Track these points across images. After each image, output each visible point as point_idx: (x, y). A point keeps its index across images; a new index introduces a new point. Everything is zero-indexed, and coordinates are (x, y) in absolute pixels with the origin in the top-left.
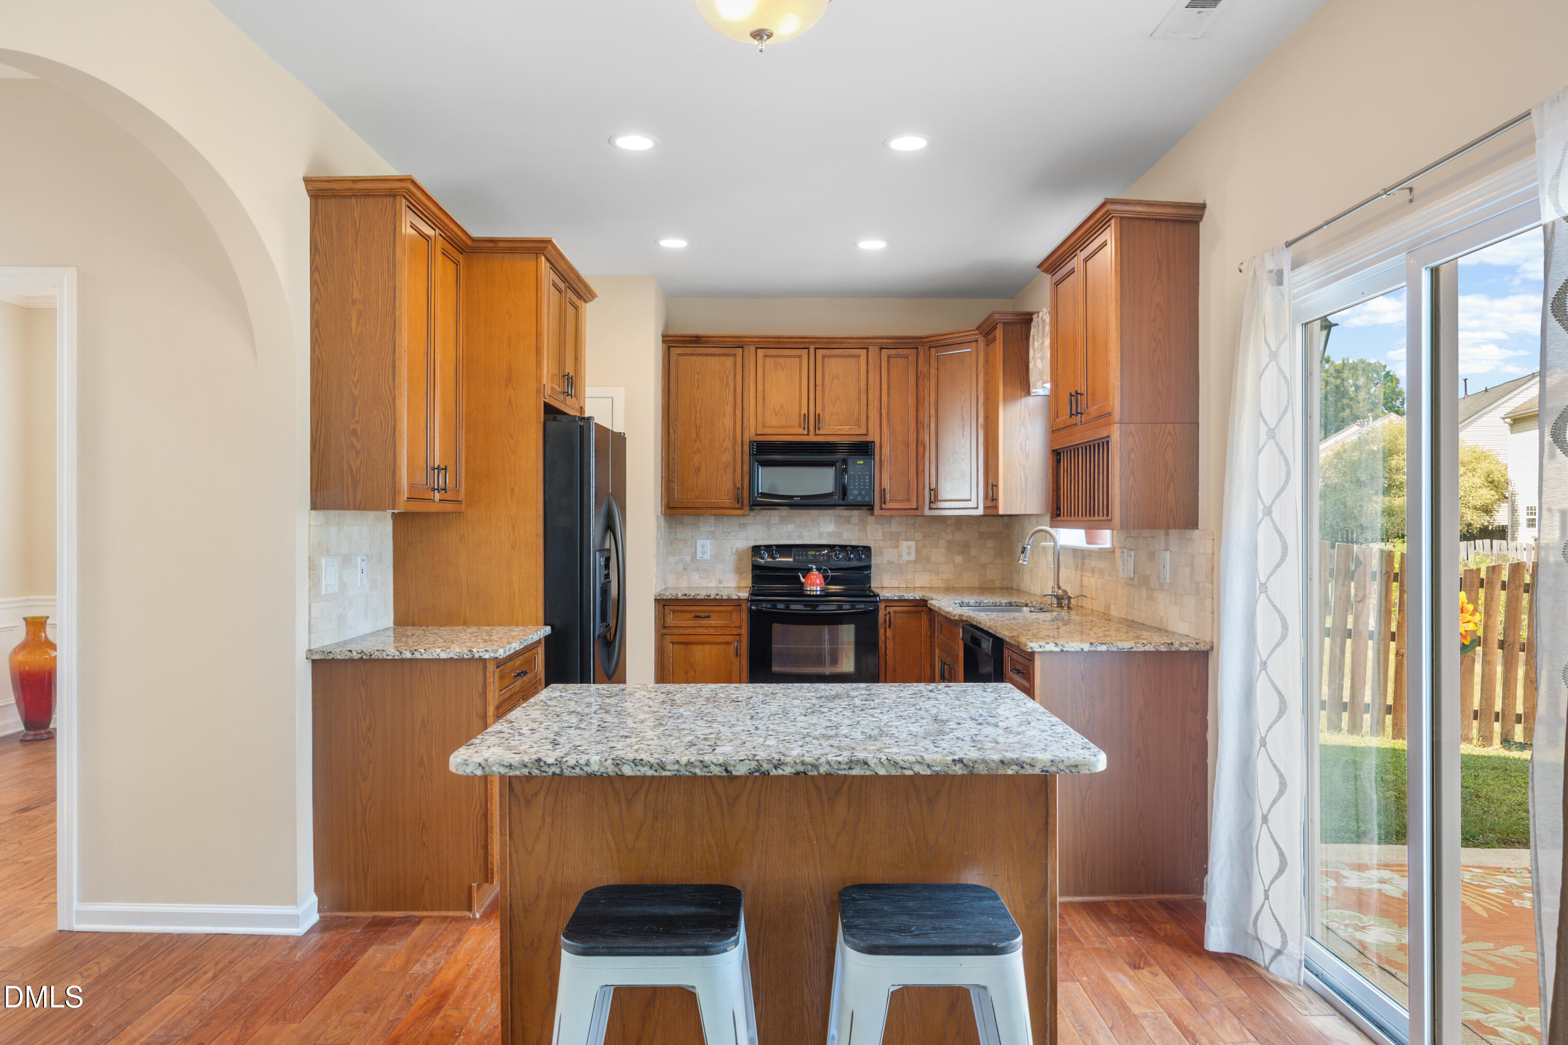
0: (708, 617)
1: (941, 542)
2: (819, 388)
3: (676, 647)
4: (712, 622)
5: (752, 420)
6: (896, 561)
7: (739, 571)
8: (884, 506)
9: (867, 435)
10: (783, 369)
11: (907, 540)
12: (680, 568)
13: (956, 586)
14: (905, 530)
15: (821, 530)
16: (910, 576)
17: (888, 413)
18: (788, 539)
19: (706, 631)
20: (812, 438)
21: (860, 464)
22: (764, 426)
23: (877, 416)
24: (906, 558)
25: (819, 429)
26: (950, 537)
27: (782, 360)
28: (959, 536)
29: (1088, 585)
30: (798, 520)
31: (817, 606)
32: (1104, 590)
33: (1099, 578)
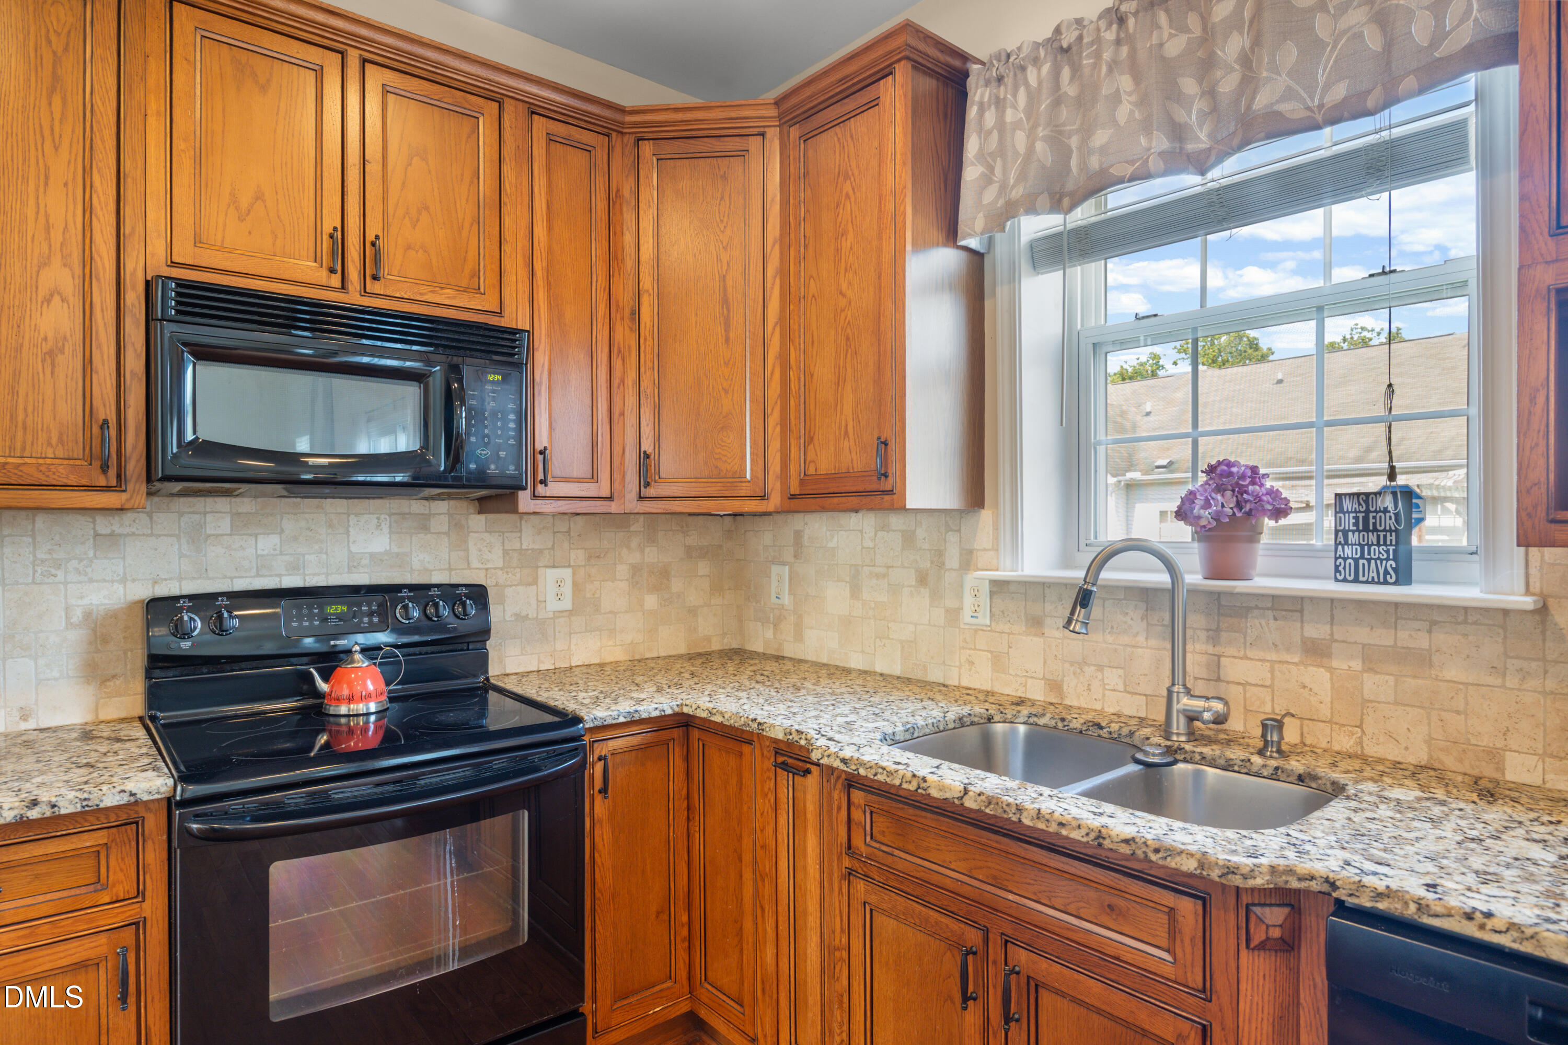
1: (618, 567)
2: (373, 170)
5: (155, 215)
6: (533, 615)
8: (541, 490)
9: (500, 314)
11: (554, 567)
13: (648, 655)
14: (550, 545)
15: (354, 549)
16: (560, 645)
17: (548, 271)
18: (258, 575)
20: (354, 298)
21: (493, 382)
22: (197, 241)
23: (523, 274)
24: (553, 605)
25: (376, 277)
26: (634, 557)
28: (652, 555)
29: (1268, 683)
30: (289, 525)
31: (416, 777)
32: (1423, 708)
33: (1376, 673)
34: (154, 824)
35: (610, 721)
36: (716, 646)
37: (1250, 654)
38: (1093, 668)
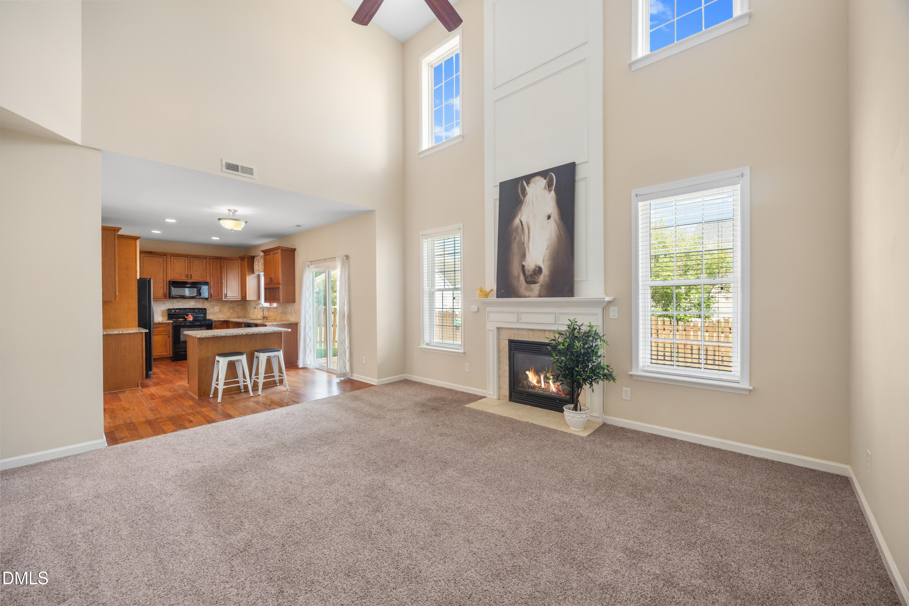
1: (226, 307)
2: (191, 268)
4: (160, 329)
5: (170, 275)
6: (213, 312)
7: (163, 315)
8: (211, 298)
9: (206, 280)
11: (216, 307)
14: (216, 304)
15: (190, 304)
16: (217, 315)
17: (212, 275)
18: (180, 307)
20: (189, 281)
22: (173, 277)
23: (209, 276)
24: (216, 311)
25: (190, 278)
27: (179, 260)
28: (231, 305)
30: (183, 302)
31: (194, 323)
34: (171, 324)
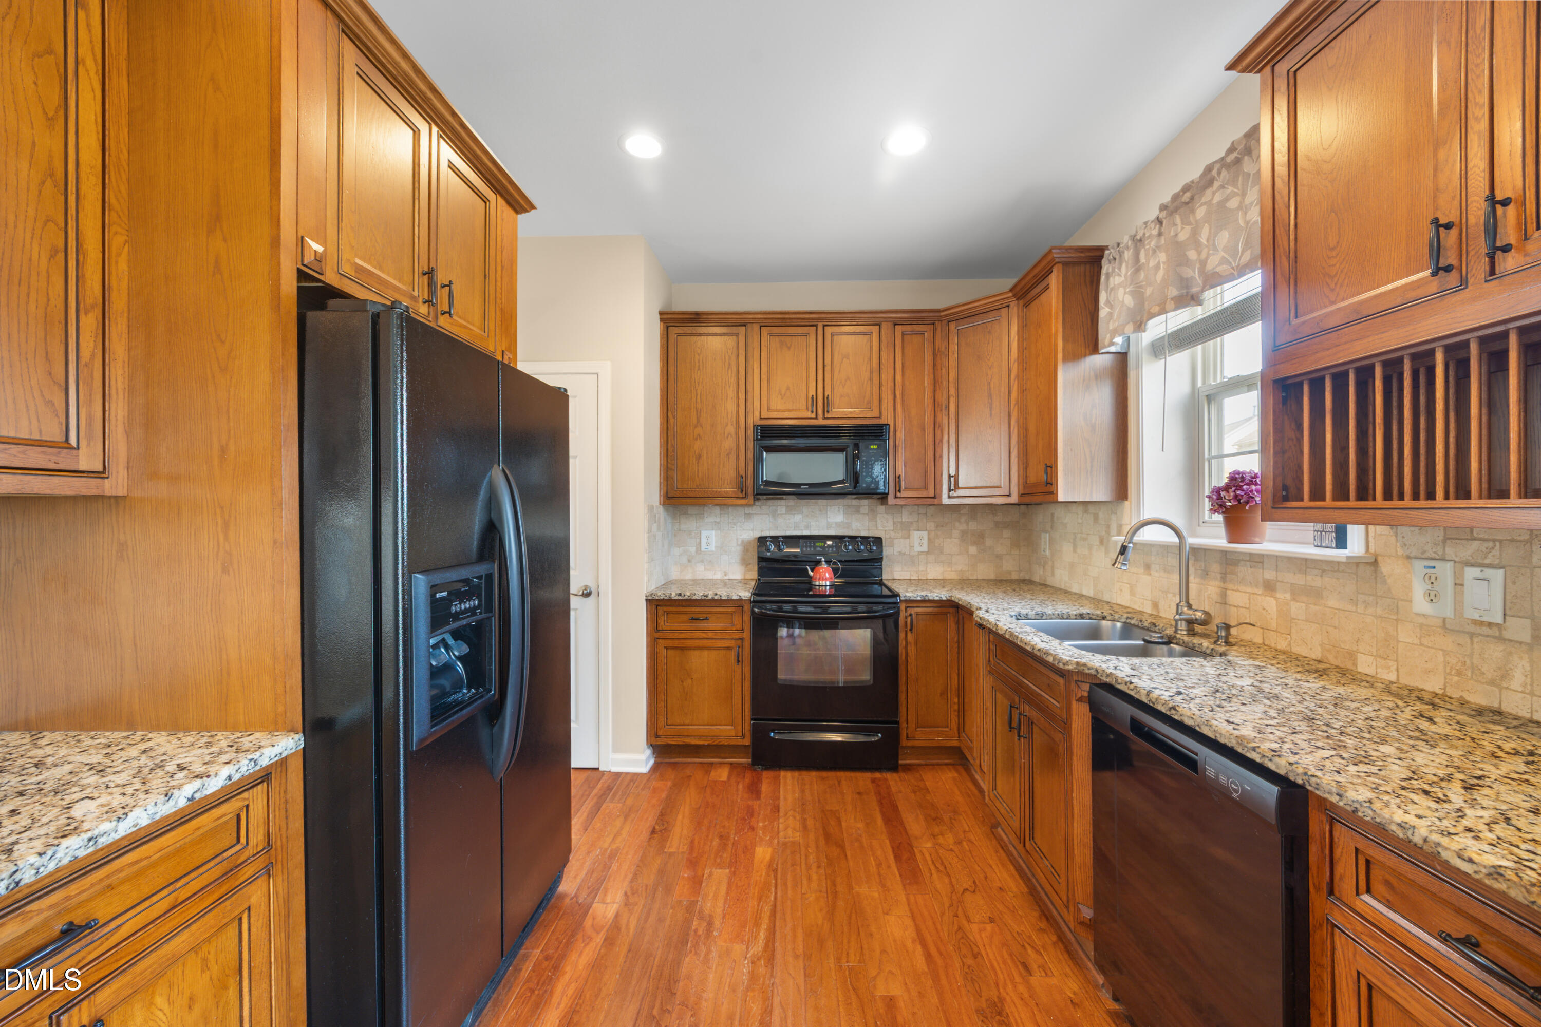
0: (706, 619)
1: (954, 532)
2: (828, 368)
3: (671, 652)
4: (711, 625)
5: (756, 403)
6: (907, 553)
7: (744, 562)
8: (898, 495)
9: (880, 418)
10: (789, 348)
11: (918, 530)
12: (684, 559)
13: (971, 578)
14: (916, 520)
15: (829, 520)
16: (921, 568)
17: (903, 394)
18: (794, 530)
19: (704, 635)
20: (821, 422)
21: (874, 449)
22: (769, 410)
23: (891, 398)
24: (917, 549)
25: (828, 412)
26: (963, 527)
27: (788, 339)
28: (973, 526)
29: (1247, 606)
30: (805, 510)
31: (829, 607)
32: (1319, 624)
33: (1297, 601)
34: (747, 608)
35: (913, 598)
36: (1015, 576)
37: (1240, 588)
38: (1171, 595)
